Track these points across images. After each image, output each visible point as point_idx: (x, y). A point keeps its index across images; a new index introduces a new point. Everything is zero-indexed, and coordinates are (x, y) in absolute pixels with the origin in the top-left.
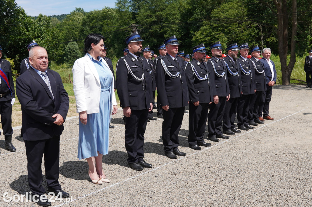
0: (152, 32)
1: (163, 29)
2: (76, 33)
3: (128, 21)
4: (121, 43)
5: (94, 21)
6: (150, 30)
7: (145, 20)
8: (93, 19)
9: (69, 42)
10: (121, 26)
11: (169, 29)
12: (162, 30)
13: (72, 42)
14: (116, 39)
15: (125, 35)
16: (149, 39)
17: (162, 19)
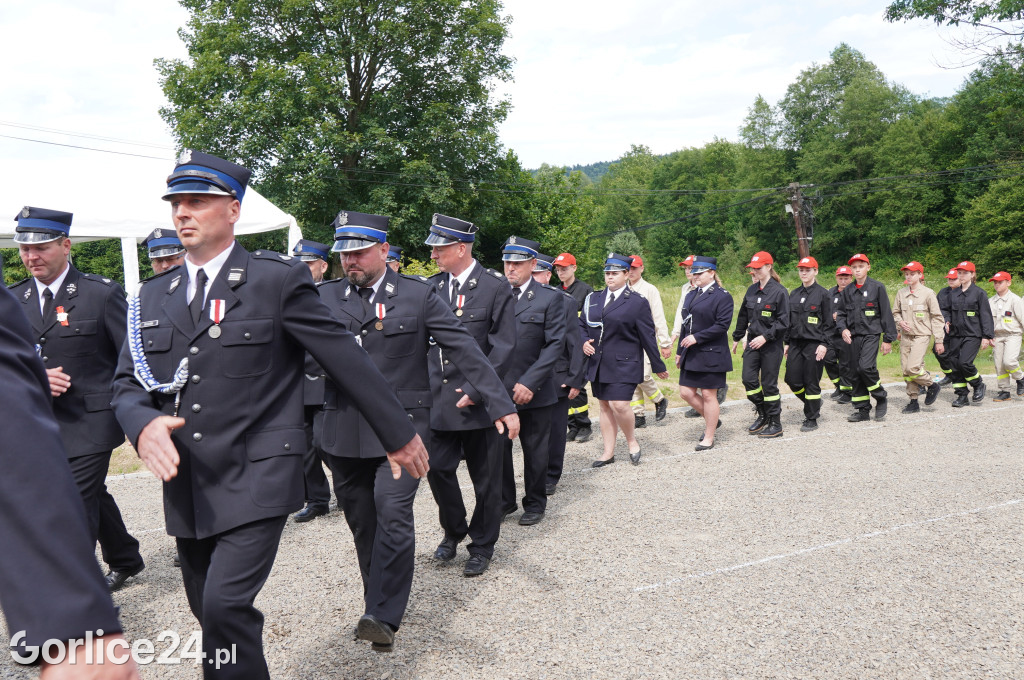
0: (841, 203)
1: (873, 194)
2: (633, 209)
3: (774, 176)
4: (752, 235)
5: (682, 178)
6: (835, 198)
7: (821, 171)
8: (678, 172)
9: (616, 233)
10: (755, 188)
11: (890, 192)
12: (870, 198)
13: (624, 234)
14: (740, 224)
15: (765, 213)
16: (832, 222)
17: (872, 166)
